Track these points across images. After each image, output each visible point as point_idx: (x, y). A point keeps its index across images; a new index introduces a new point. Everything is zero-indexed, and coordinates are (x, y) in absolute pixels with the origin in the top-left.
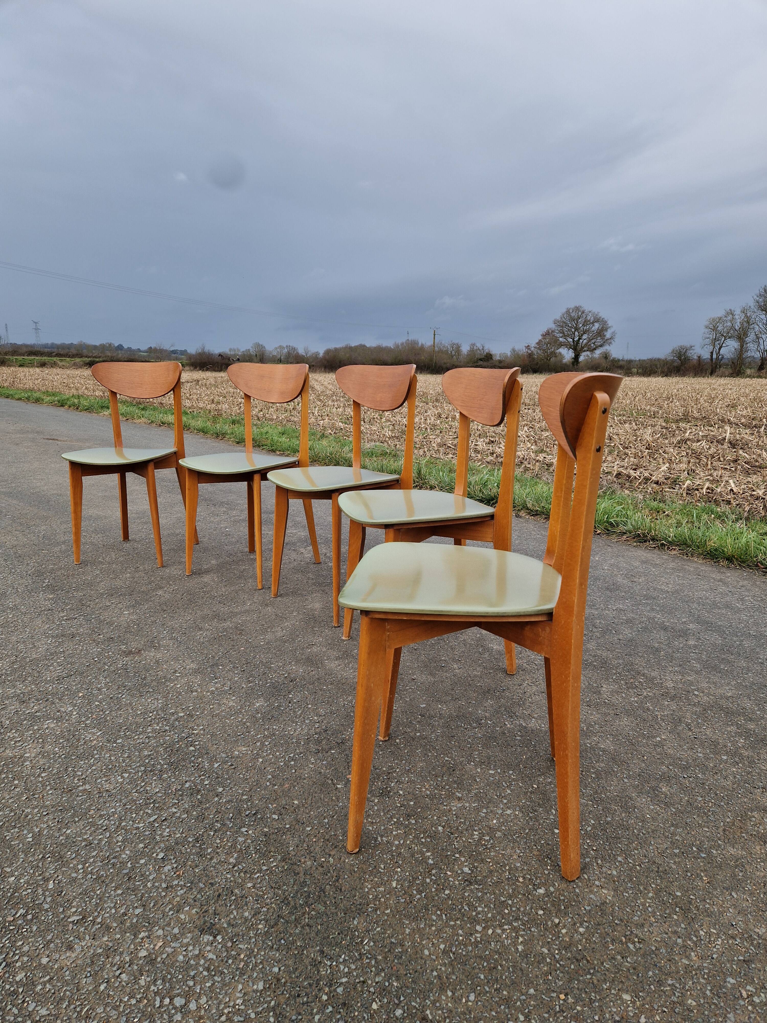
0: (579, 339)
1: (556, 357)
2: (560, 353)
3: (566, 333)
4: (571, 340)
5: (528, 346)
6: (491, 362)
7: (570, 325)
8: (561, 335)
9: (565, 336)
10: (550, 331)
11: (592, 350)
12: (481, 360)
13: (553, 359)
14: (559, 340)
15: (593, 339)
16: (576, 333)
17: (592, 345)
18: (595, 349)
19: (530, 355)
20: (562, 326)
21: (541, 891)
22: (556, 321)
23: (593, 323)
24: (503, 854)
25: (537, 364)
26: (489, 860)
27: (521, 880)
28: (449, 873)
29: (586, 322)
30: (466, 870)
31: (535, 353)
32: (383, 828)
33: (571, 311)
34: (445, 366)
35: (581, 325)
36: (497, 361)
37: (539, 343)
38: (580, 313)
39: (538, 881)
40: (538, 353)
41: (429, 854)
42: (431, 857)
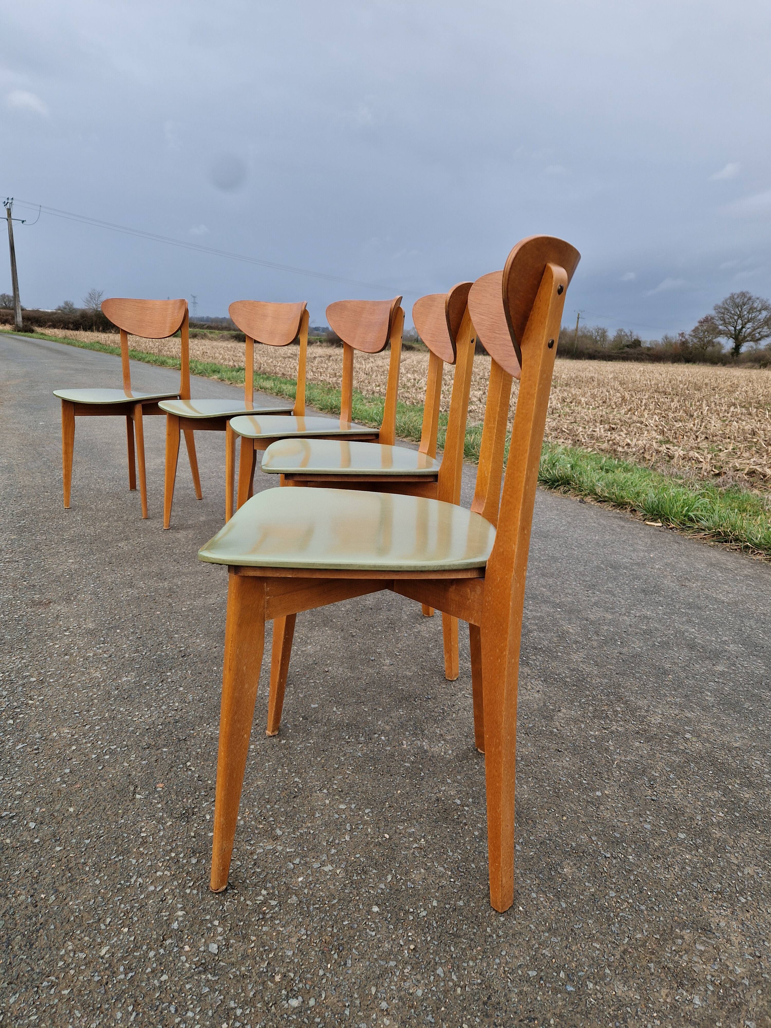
0: (742, 328)
1: (713, 346)
2: (719, 343)
3: (727, 320)
4: (733, 328)
5: (683, 334)
6: (639, 348)
7: (733, 312)
8: (721, 322)
9: (725, 324)
10: (709, 318)
11: (757, 341)
12: (628, 346)
13: (710, 349)
14: (718, 328)
15: (758, 328)
16: (740, 321)
17: (757, 335)
18: (759, 339)
19: (684, 343)
20: (724, 314)
21: (294, 1003)
22: (716, 308)
23: (760, 311)
24: (279, 933)
25: (691, 353)
26: (253, 938)
27: (278, 978)
28: (187, 948)
29: (751, 310)
30: (214, 948)
31: (690, 341)
32: (149, 863)
33: (736, 297)
34: (586, 351)
35: (745, 313)
36: (645, 348)
37: (696, 330)
38: (746, 299)
39: (300, 985)
40: (693, 342)
41: (180, 913)
42: (181, 919)
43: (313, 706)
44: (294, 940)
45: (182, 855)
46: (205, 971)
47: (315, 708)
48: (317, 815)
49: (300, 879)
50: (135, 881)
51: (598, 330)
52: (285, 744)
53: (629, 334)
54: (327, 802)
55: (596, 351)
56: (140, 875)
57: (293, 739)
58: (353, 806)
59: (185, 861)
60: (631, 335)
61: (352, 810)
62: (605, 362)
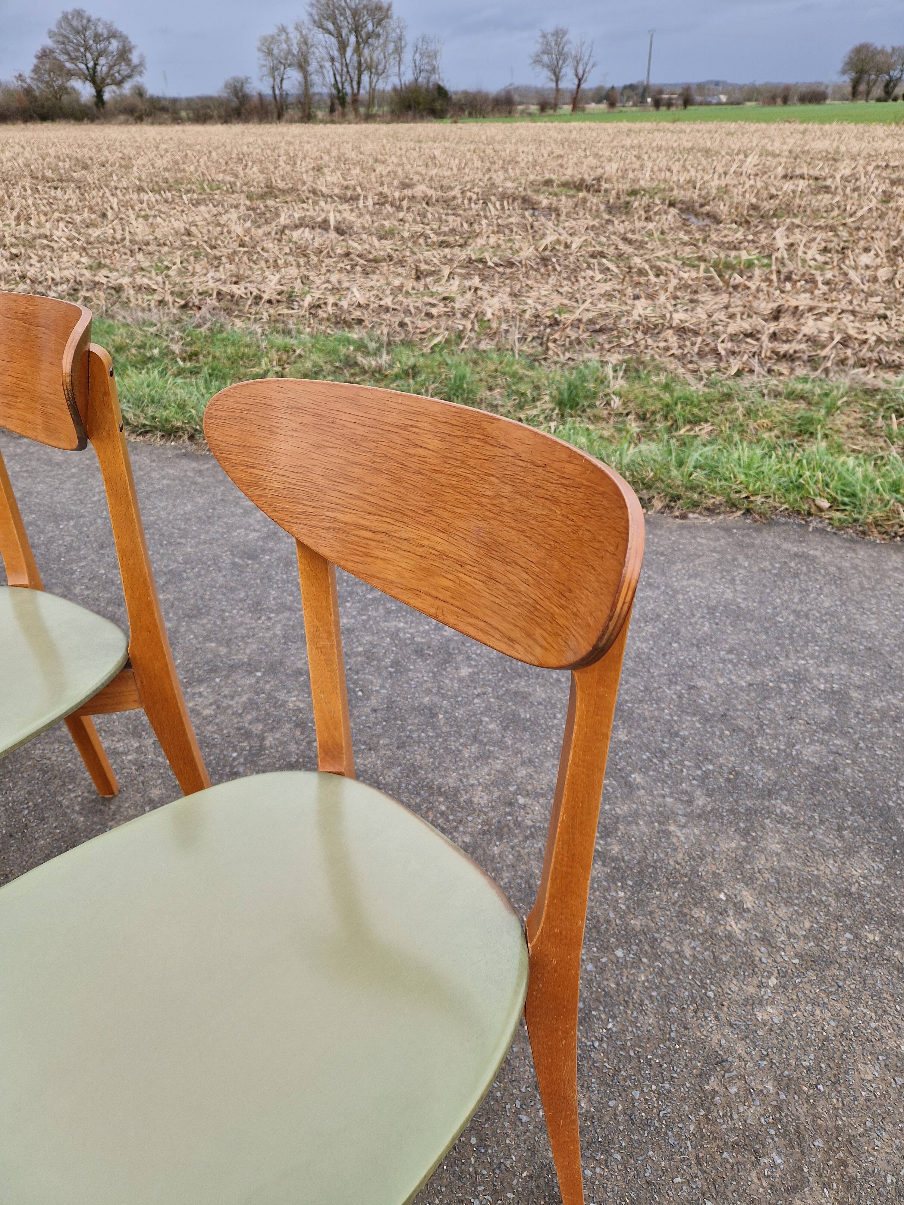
0: (96, 64)
1: (68, 93)
2: (73, 88)
3: (72, 54)
4: (84, 66)
5: (20, 76)
7: (75, 41)
8: (66, 57)
9: (71, 59)
10: (48, 51)
11: (119, 83)
13: (65, 98)
14: (64, 66)
15: (115, 65)
16: (88, 55)
17: (117, 75)
18: (122, 81)
19: (28, 91)
20: (63, 43)
22: (51, 34)
23: (108, 39)
25: (43, 106)
29: (97, 38)
31: (34, 87)
33: (70, 17)
35: (91, 42)
37: (36, 70)
38: (85, 22)
40: (38, 87)
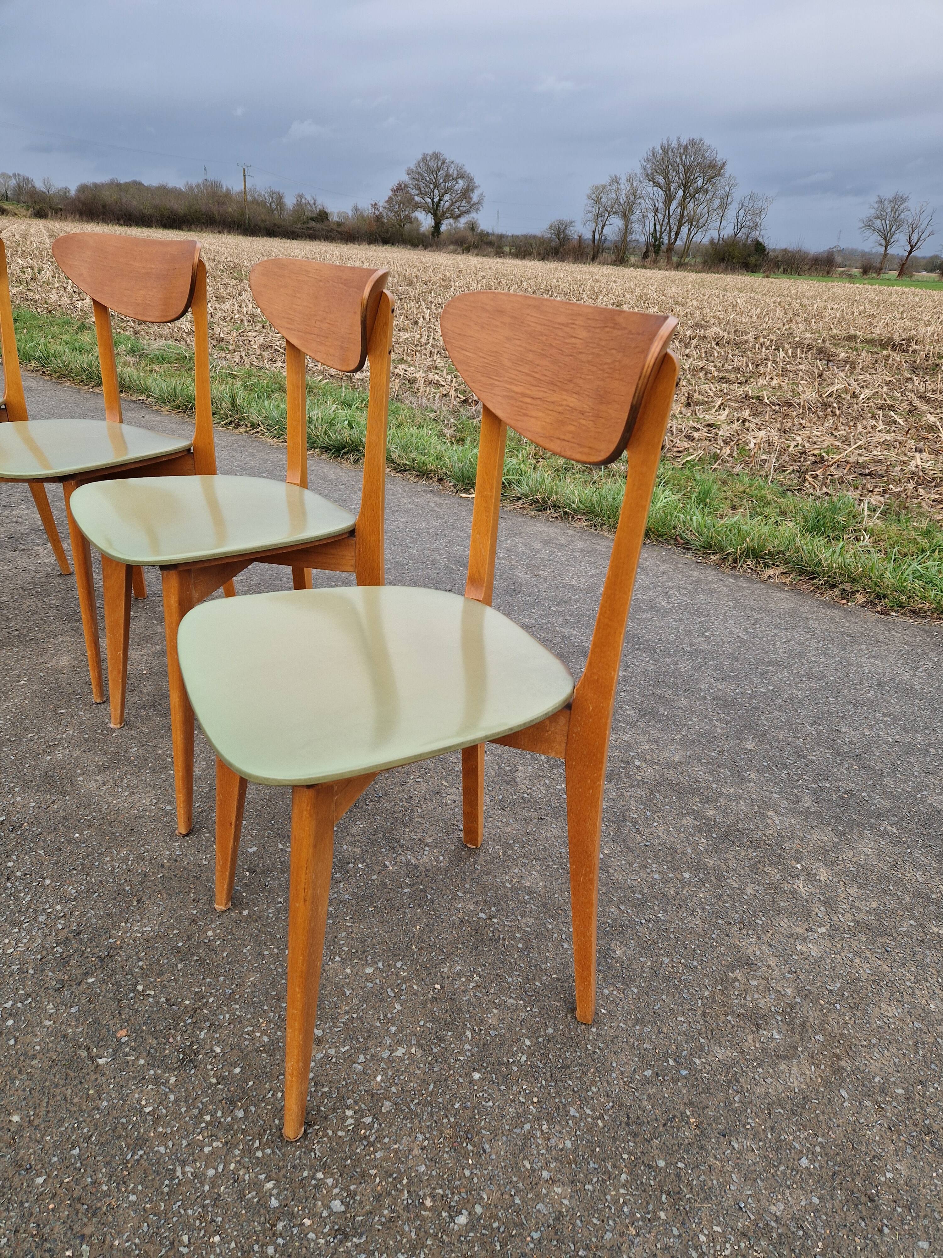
0: (440, 200)
1: (411, 222)
2: (416, 219)
3: (423, 189)
4: (430, 200)
5: (375, 204)
6: (326, 223)
7: (428, 179)
8: (417, 192)
9: (421, 194)
10: (403, 185)
11: (457, 218)
12: (312, 219)
13: (407, 226)
14: (414, 199)
15: (456, 202)
16: (436, 191)
17: (456, 210)
18: (459, 216)
19: (378, 218)
20: (418, 180)
21: (462, 1220)
22: (409, 172)
23: (456, 179)
24: (396, 1151)
25: (387, 231)
26: (373, 1172)
27: (428, 1203)
28: (307, 1222)
29: (447, 178)
30: (337, 1205)
31: (384, 215)
32: (185, 1143)
33: (428, 159)
34: (262, 225)
35: (441, 181)
36: (334, 223)
37: (390, 201)
38: (440, 163)
39: (456, 1198)
40: (388, 216)
41: (270, 1185)
42: (275, 1192)
43: (250, 850)
44: (416, 1151)
45: (219, 1114)
46: (346, 1237)
47: (255, 853)
48: (348, 993)
49: (379, 1078)
50: (184, 1173)
51: (272, 194)
52: (249, 916)
53: (312, 202)
54: (348, 971)
55: (275, 225)
56: (183, 1163)
57: (255, 905)
58: (380, 965)
59: (229, 1119)
60: (315, 204)
61: (382, 971)
62: (289, 241)
